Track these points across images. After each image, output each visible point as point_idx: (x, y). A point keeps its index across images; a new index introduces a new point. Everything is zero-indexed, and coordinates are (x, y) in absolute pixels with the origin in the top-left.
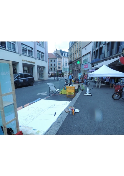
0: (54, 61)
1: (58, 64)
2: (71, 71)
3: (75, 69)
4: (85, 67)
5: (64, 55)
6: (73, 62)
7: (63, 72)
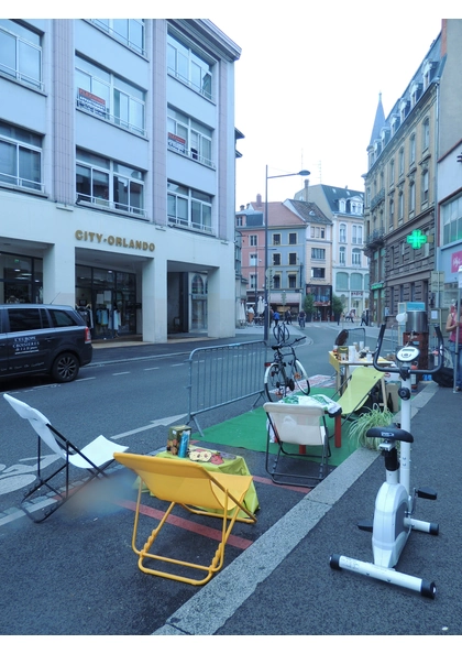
0: (293, 239)
1: (309, 253)
2: (380, 290)
3: (401, 276)
4: (456, 262)
5: (342, 207)
6: (390, 242)
7: (337, 294)
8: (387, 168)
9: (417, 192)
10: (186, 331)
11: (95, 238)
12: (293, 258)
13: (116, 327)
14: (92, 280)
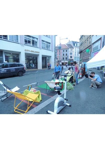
1: (69, 54)
3: (85, 58)
6: (83, 51)
8: (83, 37)
9: (88, 42)
10: (46, 67)
11: (28, 51)
12: (66, 54)
13: (33, 67)
14: (29, 58)
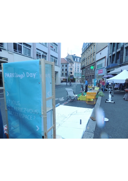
0: (66, 66)
1: (69, 69)
2: (84, 77)
4: (99, 72)
5: (76, 60)
6: (86, 67)
7: (74, 77)
8: (86, 53)
9: (92, 59)
12: (66, 70)
